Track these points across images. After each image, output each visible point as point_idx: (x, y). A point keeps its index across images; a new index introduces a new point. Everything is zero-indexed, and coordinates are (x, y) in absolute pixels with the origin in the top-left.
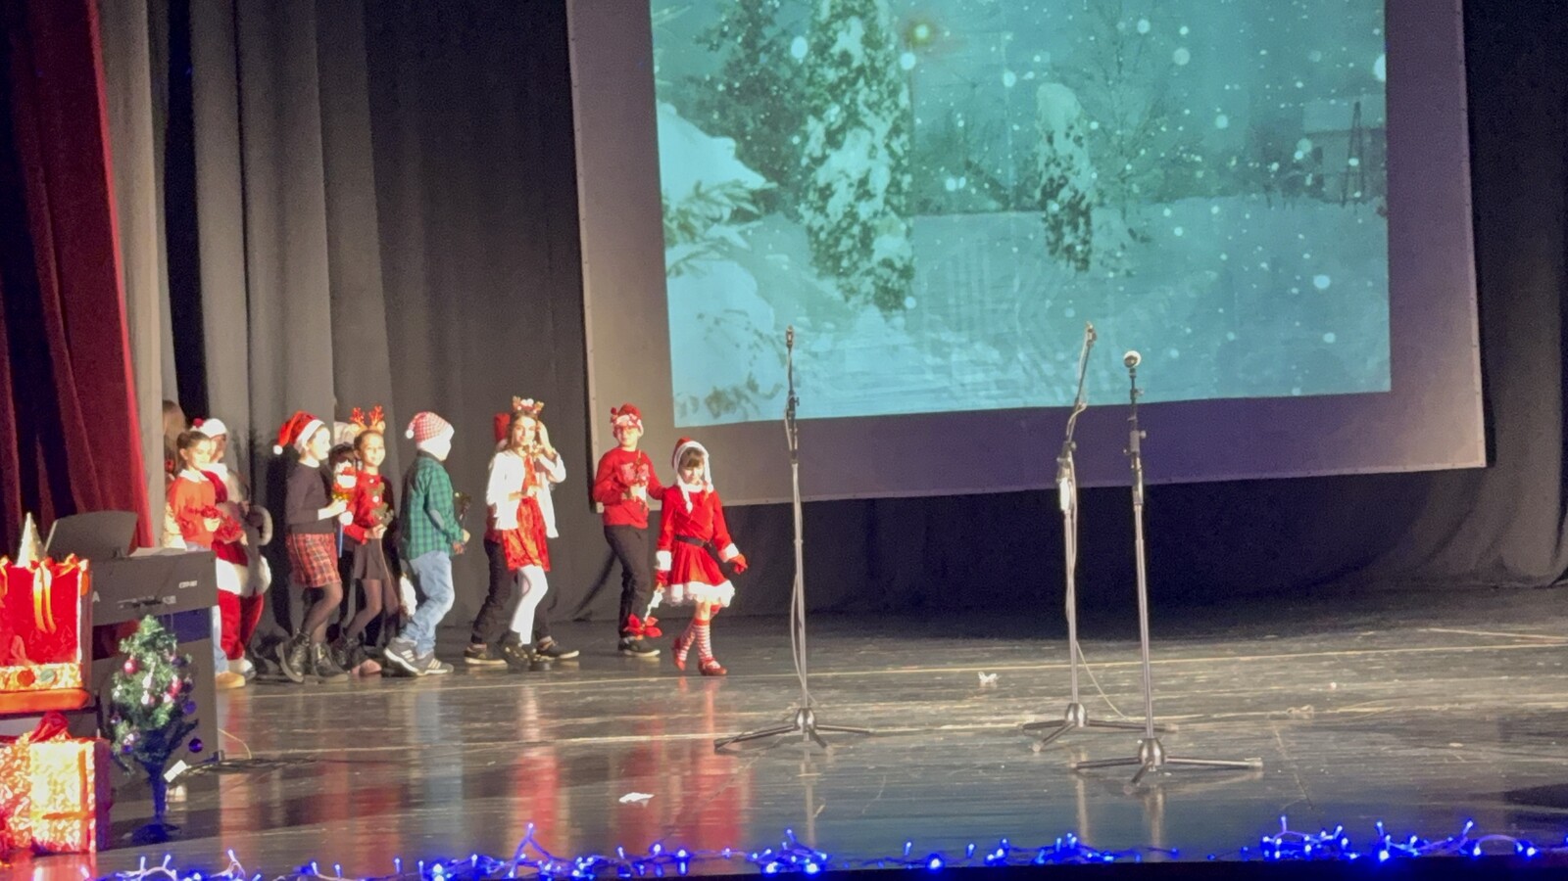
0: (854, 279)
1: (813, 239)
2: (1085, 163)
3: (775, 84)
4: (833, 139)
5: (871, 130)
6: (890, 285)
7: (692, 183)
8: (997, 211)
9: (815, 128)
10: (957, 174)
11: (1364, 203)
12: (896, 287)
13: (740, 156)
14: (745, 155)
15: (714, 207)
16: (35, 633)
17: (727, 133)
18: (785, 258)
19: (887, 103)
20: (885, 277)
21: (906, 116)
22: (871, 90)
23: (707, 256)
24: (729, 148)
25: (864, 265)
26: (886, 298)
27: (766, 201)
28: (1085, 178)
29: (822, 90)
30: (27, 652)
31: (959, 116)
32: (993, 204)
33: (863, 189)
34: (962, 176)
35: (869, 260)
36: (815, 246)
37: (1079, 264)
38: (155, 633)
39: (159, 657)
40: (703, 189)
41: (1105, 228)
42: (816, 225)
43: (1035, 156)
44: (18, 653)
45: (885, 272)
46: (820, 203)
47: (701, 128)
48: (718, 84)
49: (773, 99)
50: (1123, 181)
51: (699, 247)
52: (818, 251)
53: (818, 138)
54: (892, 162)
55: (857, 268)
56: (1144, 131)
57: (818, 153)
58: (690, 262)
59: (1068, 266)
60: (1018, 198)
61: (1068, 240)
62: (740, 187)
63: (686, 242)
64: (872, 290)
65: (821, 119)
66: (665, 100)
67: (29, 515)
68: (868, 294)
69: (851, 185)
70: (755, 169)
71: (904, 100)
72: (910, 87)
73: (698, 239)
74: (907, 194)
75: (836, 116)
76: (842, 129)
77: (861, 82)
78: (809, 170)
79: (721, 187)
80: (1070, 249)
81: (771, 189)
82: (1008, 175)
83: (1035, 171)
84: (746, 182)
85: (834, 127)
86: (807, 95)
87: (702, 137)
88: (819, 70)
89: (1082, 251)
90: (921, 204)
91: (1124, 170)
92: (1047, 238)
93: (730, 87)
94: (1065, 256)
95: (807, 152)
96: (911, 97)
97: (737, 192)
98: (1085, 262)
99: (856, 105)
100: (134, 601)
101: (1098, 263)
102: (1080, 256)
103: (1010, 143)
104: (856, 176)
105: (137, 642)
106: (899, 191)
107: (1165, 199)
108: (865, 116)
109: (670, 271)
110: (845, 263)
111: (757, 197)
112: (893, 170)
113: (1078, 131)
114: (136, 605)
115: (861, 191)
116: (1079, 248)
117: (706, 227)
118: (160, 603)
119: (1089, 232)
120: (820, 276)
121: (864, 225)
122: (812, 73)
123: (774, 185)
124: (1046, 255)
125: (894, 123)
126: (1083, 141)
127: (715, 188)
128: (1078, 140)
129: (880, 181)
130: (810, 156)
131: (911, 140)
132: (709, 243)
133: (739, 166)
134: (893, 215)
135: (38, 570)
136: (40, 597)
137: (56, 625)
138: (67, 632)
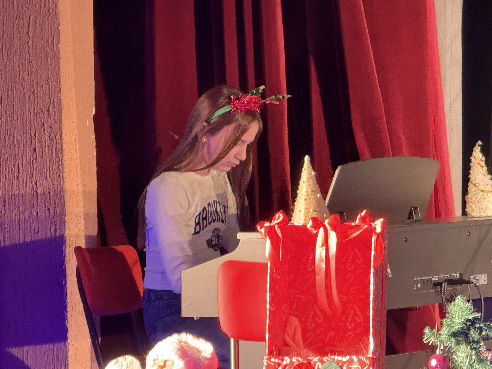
16: (315, 314)
30: (305, 339)
38: (468, 320)
39: (474, 352)
44: (294, 340)
67: (307, 158)
100: (435, 279)
105: (445, 332)
114: (438, 284)
118: (469, 282)
135: (321, 230)
136: (324, 266)
137: (343, 304)
138: (355, 314)
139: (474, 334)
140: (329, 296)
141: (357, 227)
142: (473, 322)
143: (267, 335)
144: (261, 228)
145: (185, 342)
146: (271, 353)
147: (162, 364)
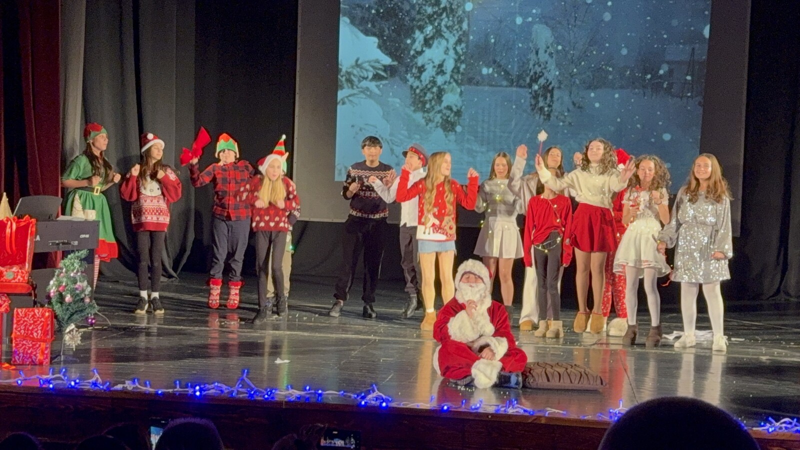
0: (431, 115)
1: (413, 92)
2: (553, 67)
3: (401, 12)
4: (428, 43)
5: (447, 40)
6: (449, 119)
7: (355, 59)
8: (506, 86)
9: (419, 36)
10: (488, 66)
11: (692, 98)
12: (452, 120)
13: (380, 47)
14: (382, 47)
15: (365, 72)
16: (4, 253)
17: (374, 35)
18: (398, 100)
19: (457, 27)
20: (447, 115)
21: (465, 34)
22: (449, 20)
23: (359, 96)
24: (375, 42)
25: (438, 108)
26: (447, 125)
27: (391, 71)
28: (553, 73)
29: (424, 17)
31: (492, 37)
32: (505, 83)
33: (440, 69)
34: (490, 67)
35: (440, 105)
36: (413, 96)
37: (545, 117)
40: (359, 62)
41: (560, 100)
42: (415, 85)
43: (529, 60)
45: (448, 112)
46: (418, 75)
47: (362, 31)
48: (372, 9)
49: (399, 19)
50: (572, 76)
51: (355, 91)
52: (415, 98)
53: (420, 42)
54: (456, 57)
55: (434, 109)
56: (585, 52)
57: (419, 49)
58: (350, 98)
59: (540, 117)
60: (518, 81)
61: (541, 104)
62: (379, 62)
63: (349, 88)
64: (440, 121)
65: (422, 32)
66: (344, 15)
67: (5, 194)
68: (438, 123)
69: (434, 67)
70: (387, 54)
71: (465, 26)
72: (468, 20)
73: (355, 87)
74: (463, 74)
75: (430, 31)
76: (432, 38)
77: (444, 15)
78: (414, 57)
79: (369, 62)
80: (542, 109)
81: (394, 65)
82: (514, 70)
83: (528, 67)
84: (382, 60)
85: (429, 37)
86: (417, 19)
87: (361, 35)
88: (424, 7)
89: (548, 111)
90: (469, 79)
91: (573, 71)
92: (531, 102)
93: (378, 11)
94: (539, 112)
95: (414, 47)
96: (469, 25)
97: (377, 65)
98: (549, 116)
99: (440, 26)
100: (57, 242)
101: (555, 118)
102: (546, 113)
103: (517, 53)
104: (437, 63)
106: (458, 72)
107: (592, 88)
108: (445, 33)
109: (340, 102)
110: (428, 106)
111: (386, 68)
112: (456, 61)
113: (551, 50)
114: (58, 244)
115: (439, 70)
116: (546, 109)
117: (360, 81)
118: (70, 244)
119: (552, 101)
120: (415, 111)
121: (439, 87)
122: (420, 8)
123: (395, 63)
124: (529, 110)
125: (459, 37)
126: (553, 55)
127: (365, 62)
128: (551, 54)
129: (450, 65)
130: (415, 50)
131: (467, 47)
132: (361, 89)
133: (379, 51)
134: (454, 84)
135: (9, 223)
136: (9, 235)
137: (17, 250)
138: (20, 254)
140: (11, 247)
141: (24, 221)
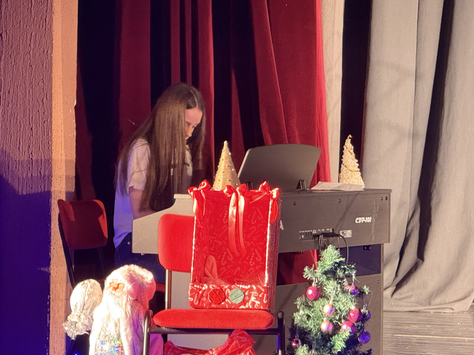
16: (227, 254)
30: (219, 272)
38: (336, 263)
39: (339, 286)
44: (211, 272)
67: (226, 143)
100: (315, 232)
105: (319, 271)
114: (317, 236)
118: (339, 235)
135: (234, 195)
136: (234, 220)
137: (248, 248)
138: (256, 255)
139: (340, 273)
140: (238, 242)
141: (260, 193)
142: (340, 264)
143: (192, 268)
144: (190, 192)
145: (133, 271)
146: (194, 281)
147: (116, 286)
